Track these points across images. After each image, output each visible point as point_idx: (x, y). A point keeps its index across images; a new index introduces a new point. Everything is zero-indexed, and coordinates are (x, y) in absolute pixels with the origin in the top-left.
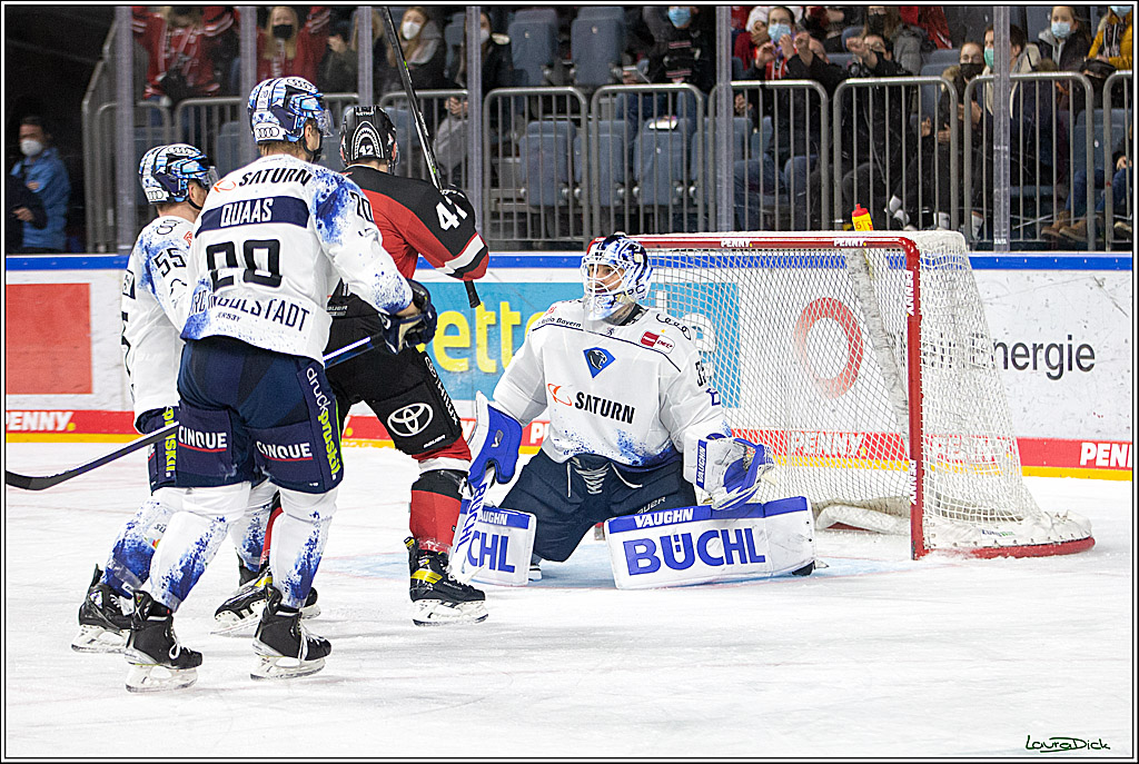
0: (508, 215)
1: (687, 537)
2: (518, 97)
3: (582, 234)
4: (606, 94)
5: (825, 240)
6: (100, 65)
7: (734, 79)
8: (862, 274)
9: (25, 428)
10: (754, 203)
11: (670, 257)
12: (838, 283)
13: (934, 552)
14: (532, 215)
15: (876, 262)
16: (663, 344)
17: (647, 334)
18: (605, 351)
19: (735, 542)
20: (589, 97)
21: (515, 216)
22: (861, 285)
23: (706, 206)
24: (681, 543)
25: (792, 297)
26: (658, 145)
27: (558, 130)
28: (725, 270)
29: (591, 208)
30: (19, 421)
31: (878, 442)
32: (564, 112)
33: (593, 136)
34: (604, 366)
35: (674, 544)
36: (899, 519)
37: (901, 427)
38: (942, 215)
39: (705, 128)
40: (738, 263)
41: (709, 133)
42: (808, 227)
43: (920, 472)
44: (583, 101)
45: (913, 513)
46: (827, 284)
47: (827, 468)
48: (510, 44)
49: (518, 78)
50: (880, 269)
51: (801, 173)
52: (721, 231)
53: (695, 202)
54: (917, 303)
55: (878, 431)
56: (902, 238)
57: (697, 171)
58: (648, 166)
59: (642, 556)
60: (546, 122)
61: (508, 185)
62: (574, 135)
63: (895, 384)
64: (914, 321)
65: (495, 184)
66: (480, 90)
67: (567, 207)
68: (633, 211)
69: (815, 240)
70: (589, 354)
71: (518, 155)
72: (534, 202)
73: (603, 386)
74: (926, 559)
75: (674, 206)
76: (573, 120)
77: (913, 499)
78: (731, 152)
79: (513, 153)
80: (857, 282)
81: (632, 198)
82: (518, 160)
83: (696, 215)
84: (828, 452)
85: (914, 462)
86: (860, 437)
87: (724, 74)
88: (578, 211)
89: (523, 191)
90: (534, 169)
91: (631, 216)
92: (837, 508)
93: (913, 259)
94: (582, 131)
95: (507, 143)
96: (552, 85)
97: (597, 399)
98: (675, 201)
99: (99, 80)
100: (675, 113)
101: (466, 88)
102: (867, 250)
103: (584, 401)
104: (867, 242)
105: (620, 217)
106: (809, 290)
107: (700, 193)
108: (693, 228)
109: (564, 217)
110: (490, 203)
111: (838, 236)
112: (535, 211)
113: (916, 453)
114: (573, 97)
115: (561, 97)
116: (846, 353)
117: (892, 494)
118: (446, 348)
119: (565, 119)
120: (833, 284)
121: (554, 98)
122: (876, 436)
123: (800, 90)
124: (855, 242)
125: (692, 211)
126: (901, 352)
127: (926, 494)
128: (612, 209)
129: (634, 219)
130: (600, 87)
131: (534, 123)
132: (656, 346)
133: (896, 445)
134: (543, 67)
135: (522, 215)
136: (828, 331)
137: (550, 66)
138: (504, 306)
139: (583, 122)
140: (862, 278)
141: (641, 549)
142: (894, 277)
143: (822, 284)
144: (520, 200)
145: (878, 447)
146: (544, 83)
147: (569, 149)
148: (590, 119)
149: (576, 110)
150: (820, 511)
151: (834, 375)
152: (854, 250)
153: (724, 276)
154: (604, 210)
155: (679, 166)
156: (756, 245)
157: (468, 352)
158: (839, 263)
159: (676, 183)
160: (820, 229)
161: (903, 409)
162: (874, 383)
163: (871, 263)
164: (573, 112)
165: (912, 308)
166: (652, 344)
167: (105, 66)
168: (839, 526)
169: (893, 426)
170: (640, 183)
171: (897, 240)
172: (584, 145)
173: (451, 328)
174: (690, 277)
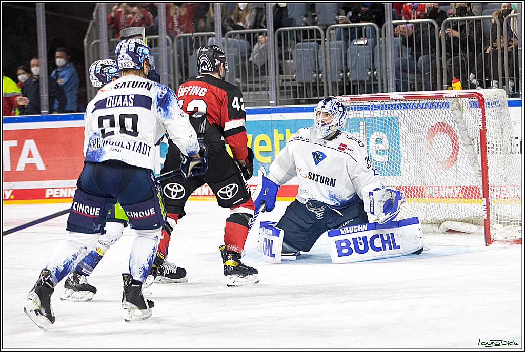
0: (288, 88)
1: (365, 238)
2: (291, 31)
3: (323, 96)
4: (333, 29)
5: (439, 95)
6: (92, 22)
7: (393, 20)
8: (457, 111)
9: (61, 196)
10: (405, 78)
11: (366, 105)
12: (446, 115)
13: (496, 242)
14: (299, 87)
15: (464, 105)
16: (348, 149)
17: (342, 145)
18: (322, 153)
19: (386, 240)
20: (325, 30)
21: (291, 88)
22: (457, 116)
23: (382, 81)
24: (362, 241)
25: (423, 123)
26: (358, 52)
27: (311, 46)
28: (392, 111)
29: (327, 83)
30: (58, 193)
31: (468, 190)
32: (314, 38)
33: (327, 49)
34: (321, 160)
35: (359, 241)
36: (479, 227)
37: (479, 183)
38: (495, 82)
39: (380, 43)
40: (398, 107)
41: (383, 46)
42: (431, 89)
43: (488, 204)
44: (322, 32)
45: (485, 223)
46: (441, 116)
47: (443, 204)
48: (286, 6)
49: (291, 23)
50: (466, 108)
51: (427, 63)
52: (390, 92)
53: (377, 79)
54: (484, 123)
55: (467, 185)
56: (476, 93)
57: (377, 64)
58: (354, 62)
59: (344, 247)
60: (304, 43)
61: (287, 73)
62: (318, 49)
63: (475, 162)
64: (482, 132)
65: (281, 73)
66: (273, 29)
67: (316, 83)
68: (347, 84)
69: (435, 95)
70: (314, 154)
71: (292, 59)
72: (300, 81)
73: (320, 169)
74: (492, 245)
75: (367, 81)
76: (317, 41)
77: (485, 217)
78: (393, 54)
79: (290, 59)
80: (455, 115)
81: (347, 78)
82: (292, 61)
83: (377, 85)
84: (444, 196)
85: (485, 199)
86: (459, 188)
87: (389, 18)
88: (321, 85)
89: (295, 76)
90: (299, 65)
91: (346, 86)
92: (449, 222)
93: (481, 103)
94: (322, 47)
95: (287, 53)
96: (307, 25)
97: (318, 176)
98: (367, 78)
99: (91, 30)
100: (365, 37)
101: (266, 28)
102: (459, 99)
103: (312, 176)
104: (459, 95)
105: (341, 87)
106: (432, 119)
107: (379, 74)
108: (376, 91)
109: (315, 88)
110: (279, 82)
111: (446, 93)
112: (300, 85)
113: (486, 195)
114: (317, 30)
115: (312, 31)
116: (451, 148)
117: (475, 215)
118: (260, 152)
119: (314, 41)
120: (444, 116)
121: (308, 31)
122: (466, 187)
123: (425, 24)
124: (454, 95)
125: (375, 83)
126: (477, 148)
127: (491, 214)
128: (337, 83)
129: (348, 88)
130: (330, 25)
131: (299, 43)
132: (345, 150)
133: (476, 191)
134: (302, 17)
135: (295, 87)
136: (442, 138)
137: (306, 16)
138: (288, 131)
139: (322, 42)
140: (458, 112)
141: (344, 244)
142: (473, 111)
143: (438, 116)
144: (293, 80)
145: (467, 193)
146: (303, 24)
147: (316, 54)
148: (326, 41)
149: (319, 37)
150: (441, 224)
151: (446, 159)
152: (453, 99)
153: (392, 113)
154: (334, 84)
155: (369, 62)
156: (407, 98)
157: (271, 153)
158: (446, 105)
159: (367, 70)
160: (437, 90)
161: (479, 174)
162: (465, 162)
163: (462, 105)
164: (317, 38)
165: (482, 126)
166: (344, 149)
167: (94, 23)
168: (450, 231)
169: (474, 182)
170: (350, 71)
171: (474, 94)
172: (323, 53)
173: (263, 143)
174: (375, 114)
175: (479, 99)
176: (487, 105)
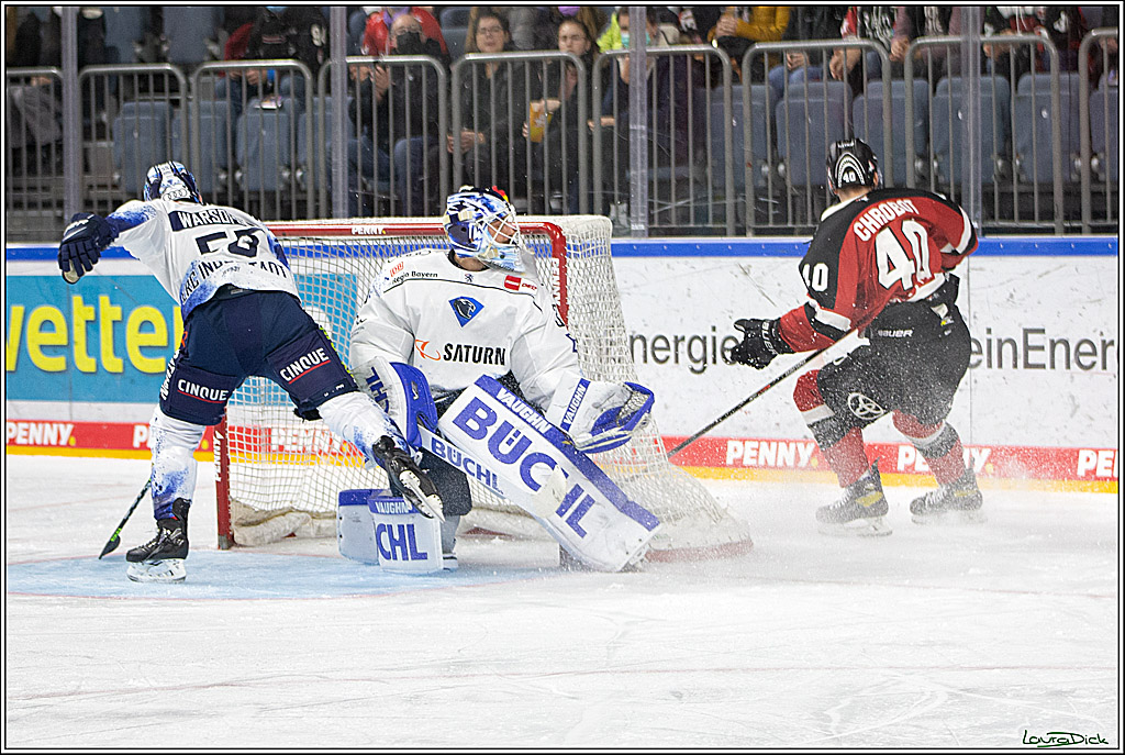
2: (112, 76)
4: (206, 73)
16: (528, 286)
17: (509, 277)
18: (472, 300)
20: (188, 75)
23: (315, 192)
26: (263, 127)
27: (155, 111)
32: (162, 92)
33: (193, 118)
34: (473, 314)
39: (314, 107)
41: (320, 113)
44: (182, 80)
48: (102, 17)
52: (337, 217)
53: (304, 188)
54: (563, 292)
56: (547, 224)
57: (306, 154)
58: (252, 149)
60: (143, 103)
61: (101, 171)
62: (173, 116)
65: (86, 169)
68: (236, 198)
70: (456, 303)
71: (112, 138)
72: (130, 189)
75: (282, 192)
76: (170, 100)
81: (236, 184)
82: (112, 143)
83: (305, 202)
87: (338, 51)
89: (117, 176)
90: (129, 152)
93: (559, 246)
94: (180, 113)
96: (145, 63)
97: (469, 347)
98: (282, 186)
100: (281, 93)
101: (60, 67)
103: (453, 351)
107: (308, 177)
108: (303, 215)
110: (83, 191)
114: (172, 76)
115: (159, 76)
118: (41, 346)
119: (163, 100)
121: (151, 77)
125: (300, 197)
130: (198, 65)
131: (129, 104)
132: (522, 289)
134: (133, 43)
137: (142, 43)
138: (104, 300)
139: (182, 102)
144: (115, 186)
146: (135, 60)
147: (167, 129)
148: (189, 100)
149: (175, 90)
155: (285, 150)
157: (66, 350)
159: (282, 168)
164: (171, 92)
166: (516, 287)
170: (244, 168)
171: (542, 225)
172: (183, 126)
173: (47, 325)
174: (325, 266)
175: (553, 237)
176: (572, 251)
